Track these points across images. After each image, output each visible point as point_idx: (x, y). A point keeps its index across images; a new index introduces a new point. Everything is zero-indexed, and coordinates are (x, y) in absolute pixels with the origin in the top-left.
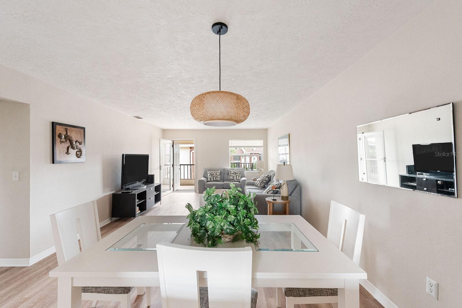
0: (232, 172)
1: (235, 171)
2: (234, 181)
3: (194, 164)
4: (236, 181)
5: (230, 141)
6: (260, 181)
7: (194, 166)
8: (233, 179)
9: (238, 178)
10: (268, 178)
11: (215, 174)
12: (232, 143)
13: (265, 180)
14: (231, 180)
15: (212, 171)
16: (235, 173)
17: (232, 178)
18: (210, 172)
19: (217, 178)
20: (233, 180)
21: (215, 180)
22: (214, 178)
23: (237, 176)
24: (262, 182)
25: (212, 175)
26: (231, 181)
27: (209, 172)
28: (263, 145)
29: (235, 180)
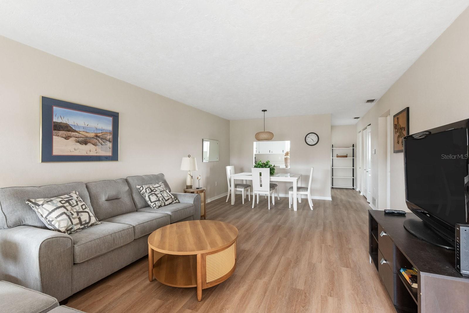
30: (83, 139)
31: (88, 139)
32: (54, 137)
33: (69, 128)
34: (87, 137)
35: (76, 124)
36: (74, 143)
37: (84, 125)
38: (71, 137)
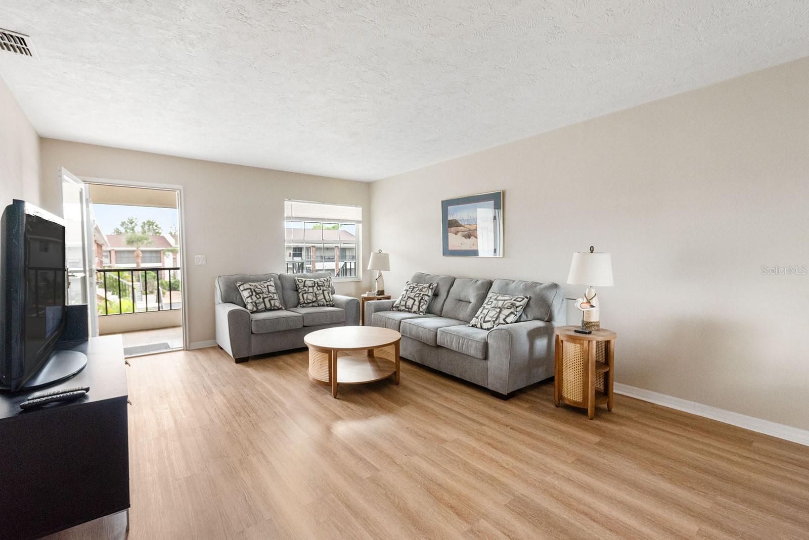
0: (309, 283)
1: (317, 280)
2: (319, 306)
3: (179, 266)
4: (323, 306)
5: (287, 204)
6: (416, 299)
7: (179, 271)
8: (315, 299)
9: (327, 298)
10: (432, 289)
11: (265, 290)
12: (292, 207)
13: (427, 295)
14: (309, 303)
15: (253, 284)
16: (319, 286)
17: (310, 297)
18: (249, 287)
19: (272, 302)
20: (314, 304)
21: (268, 306)
22: (266, 300)
23: (325, 292)
24: (422, 299)
25: (257, 294)
26: (311, 305)
27: (246, 286)
28: (360, 219)
29: (322, 303)
30: (466, 232)
31: (471, 232)
32: (449, 234)
33: (458, 224)
34: (470, 230)
35: (462, 219)
36: (461, 237)
37: (467, 218)
38: (458, 232)
